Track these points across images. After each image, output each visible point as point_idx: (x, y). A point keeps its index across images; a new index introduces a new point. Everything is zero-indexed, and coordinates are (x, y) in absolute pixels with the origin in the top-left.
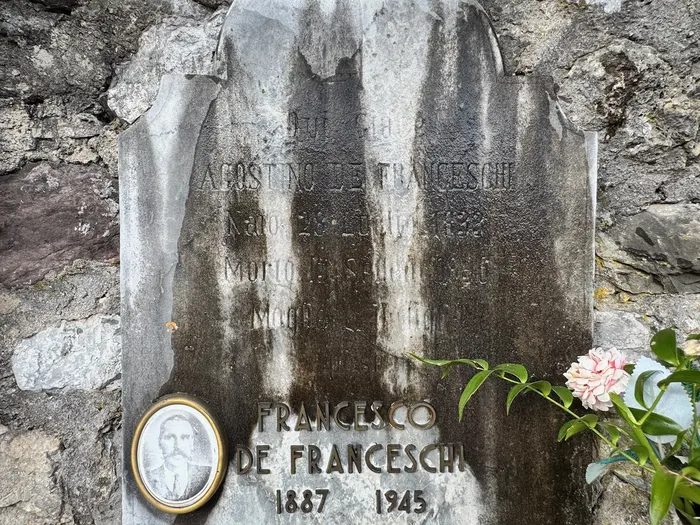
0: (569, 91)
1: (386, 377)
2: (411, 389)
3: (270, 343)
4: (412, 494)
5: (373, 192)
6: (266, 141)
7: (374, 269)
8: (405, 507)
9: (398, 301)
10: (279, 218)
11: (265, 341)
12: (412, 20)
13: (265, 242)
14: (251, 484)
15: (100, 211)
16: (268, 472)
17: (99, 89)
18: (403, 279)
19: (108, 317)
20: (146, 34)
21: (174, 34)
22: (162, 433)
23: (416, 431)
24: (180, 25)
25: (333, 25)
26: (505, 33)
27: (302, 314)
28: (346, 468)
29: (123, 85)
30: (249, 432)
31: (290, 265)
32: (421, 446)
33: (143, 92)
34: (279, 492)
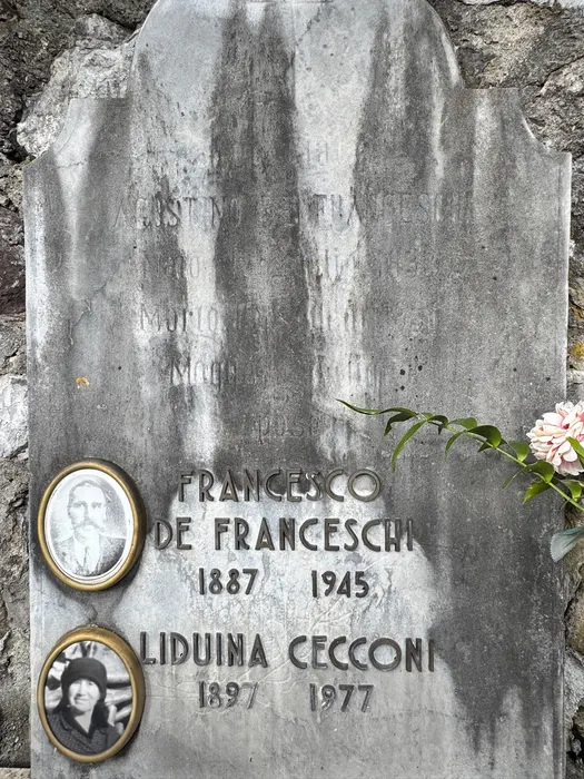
0: (542, 112)
1: (323, 442)
2: (351, 455)
3: (191, 401)
4: (353, 576)
5: (307, 228)
6: (185, 171)
7: (309, 317)
8: (345, 590)
9: (337, 354)
10: (201, 259)
11: (186, 399)
12: (352, 28)
13: (185, 286)
14: (170, 561)
15: (8, 258)
16: (190, 547)
17: (8, 124)
18: (342, 328)
19: (19, 377)
20: (58, 60)
21: (88, 57)
22: (71, 500)
23: (358, 503)
24: (94, 48)
25: (260, 37)
26: (464, 45)
27: (226, 369)
28: (277, 543)
29: (33, 119)
30: (168, 501)
31: (213, 314)
32: (363, 521)
33: (55, 124)
34: (202, 571)
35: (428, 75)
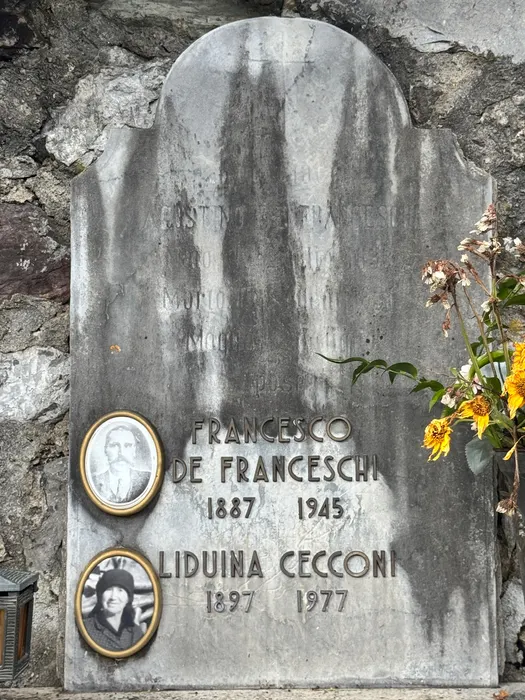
0: (482, 136)
1: (307, 396)
3: (203, 364)
4: (331, 502)
5: (295, 230)
6: (200, 186)
7: (296, 299)
8: (324, 513)
9: (318, 327)
10: (211, 254)
11: (199, 362)
12: (328, 82)
13: (199, 274)
14: (184, 493)
15: (39, 247)
16: (200, 481)
17: (33, 131)
18: (321, 307)
19: (44, 349)
20: (82, 81)
21: (111, 85)
22: (107, 442)
23: (334, 444)
24: (117, 76)
25: (259, 87)
26: (418, 85)
27: (231, 339)
28: (270, 477)
29: (60, 130)
30: (183, 444)
31: (221, 295)
32: (338, 457)
33: (81, 137)
34: (210, 499)
35: (385, 119)
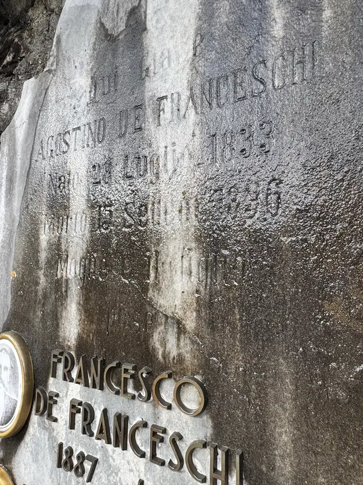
1: (156, 340)
2: (180, 359)
3: (66, 291)
5: (151, 130)
6: (75, 108)
7: (150, 213)
9: (171, 248)
11: (64, 289)
13: (69, 198)
14: (44, 428)
16: (56, 420)
23: (185, 417)
27: (90, 264)
30: (47, 375)
31: (84, 216)
32: (189, 439)
34: (61, 444)
